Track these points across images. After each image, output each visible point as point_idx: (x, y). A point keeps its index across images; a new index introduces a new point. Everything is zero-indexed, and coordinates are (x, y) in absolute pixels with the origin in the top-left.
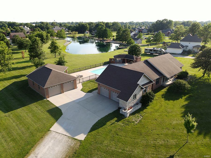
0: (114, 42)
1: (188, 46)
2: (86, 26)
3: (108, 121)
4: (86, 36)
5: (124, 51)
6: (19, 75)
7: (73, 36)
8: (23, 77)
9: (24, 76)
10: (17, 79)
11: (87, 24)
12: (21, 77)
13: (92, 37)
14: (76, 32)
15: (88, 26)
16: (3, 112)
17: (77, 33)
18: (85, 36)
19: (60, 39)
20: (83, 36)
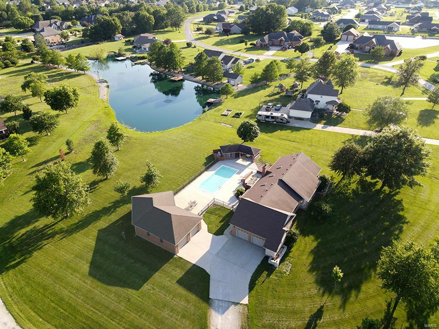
1: (319, 101)
2: (116, 24)
4: (124, 55)
5: (222, 115)
11: (117, 19)
18: (122, 53)
20: (117, 52)
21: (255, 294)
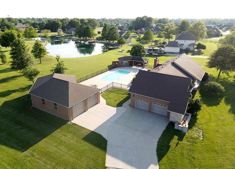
0: (100, 41)
1: (183, 44)
2: (59, 23)
3: (170, 142)
4: (61, 35)
5: (119, 52)
6: (4, 91)
7: (44, 35)
8: (13, 94)
9: (14, 91)
10: (6, 97)
11: (59, 21)
12: (10, 94)
13: (69, 36)
14: (48, 31)
15: (60, 23)
16: (18, 150)
17: (50, 31)
18: (59, 34)
19: (30, 39)
20: (57, 35)
21: (167, 161)
